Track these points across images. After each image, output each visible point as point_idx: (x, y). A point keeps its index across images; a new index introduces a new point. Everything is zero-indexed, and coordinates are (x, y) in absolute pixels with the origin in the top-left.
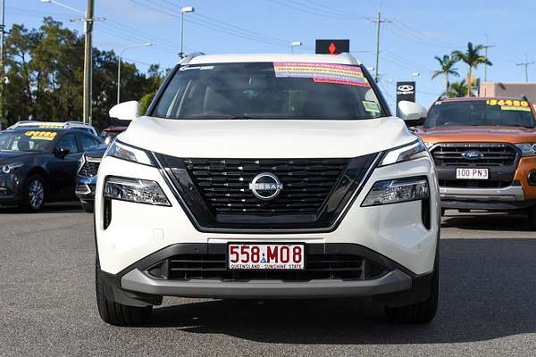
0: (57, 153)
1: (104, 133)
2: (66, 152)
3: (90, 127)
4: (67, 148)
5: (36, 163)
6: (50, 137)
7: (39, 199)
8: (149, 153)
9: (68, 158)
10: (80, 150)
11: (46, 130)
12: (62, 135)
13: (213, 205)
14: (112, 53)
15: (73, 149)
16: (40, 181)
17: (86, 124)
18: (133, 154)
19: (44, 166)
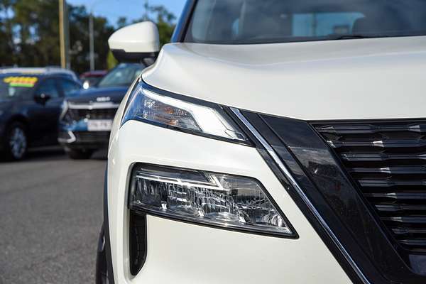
0: (37, 99)
1: (83, 78)
2: (47, 98)
3: (69, 72)
4: (48, 94)
5: (15, 111)
6: (30, 83)
7: (20, 148)
8: (226, 112)
9: (49, 104)
10: (62, 95)
11: (26, 76)
12: (42, 81)
13: (397, 231)
14: (83, 8)
15: (54, 94)
16: (21, 128)
17: (64, 70)
18: (188, 115)
19: (24, 113)
